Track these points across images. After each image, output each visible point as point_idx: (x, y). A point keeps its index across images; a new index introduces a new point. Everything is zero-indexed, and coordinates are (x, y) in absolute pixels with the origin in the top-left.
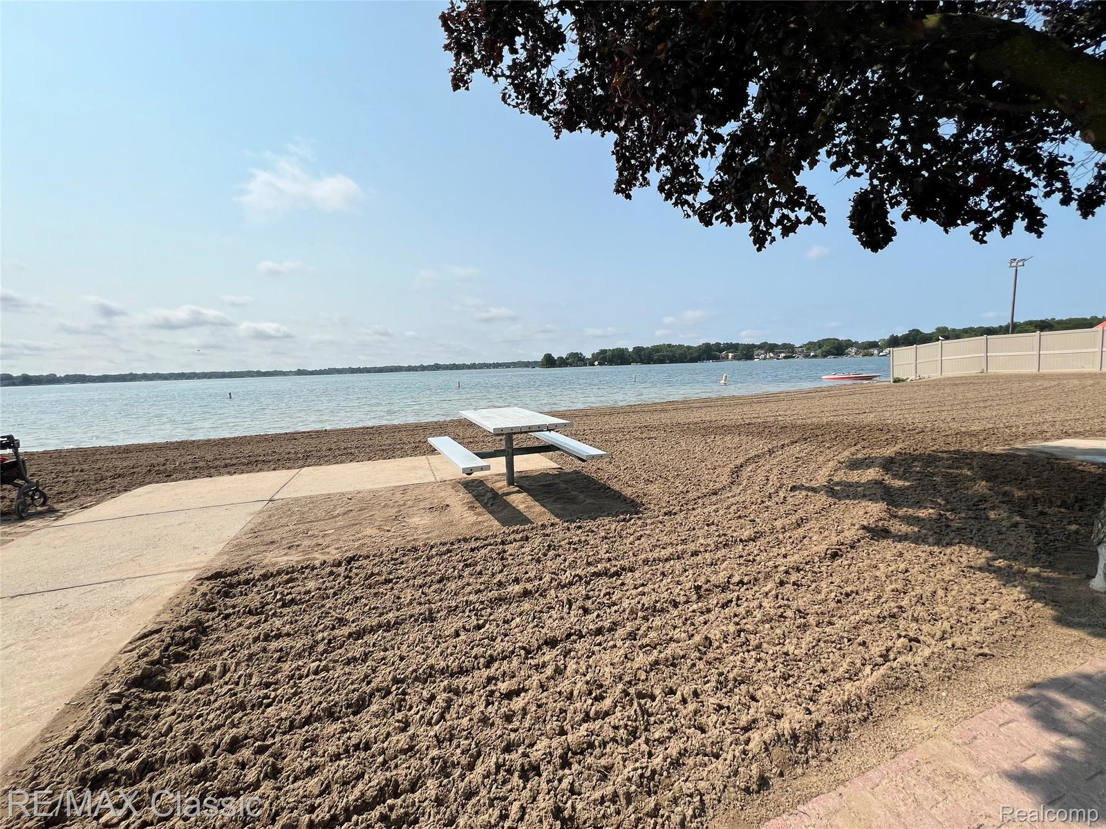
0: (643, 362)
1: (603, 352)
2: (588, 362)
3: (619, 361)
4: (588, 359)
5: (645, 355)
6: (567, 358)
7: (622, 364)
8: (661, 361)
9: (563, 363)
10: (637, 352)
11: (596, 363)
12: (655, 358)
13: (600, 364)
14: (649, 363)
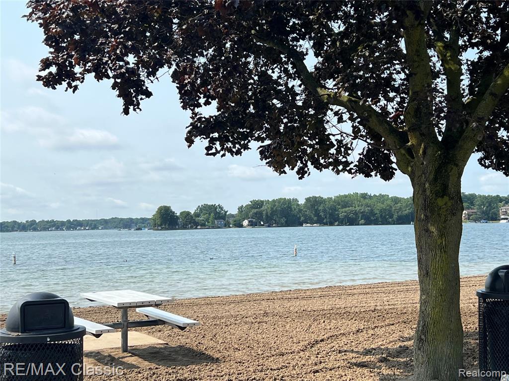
0: (321, 222)
1: (257, 205)
2: (231, 221)
3: (283, 220)
4: (232, 216)
5: (324, 211)
6: (197, 215)
7: (288, 224)
8: (351, 221)
9: (189, 222)
10: (313, 206)
11: (246, 223)
12: (341, 215)
13: (252, 224)
14: (331, 224)
